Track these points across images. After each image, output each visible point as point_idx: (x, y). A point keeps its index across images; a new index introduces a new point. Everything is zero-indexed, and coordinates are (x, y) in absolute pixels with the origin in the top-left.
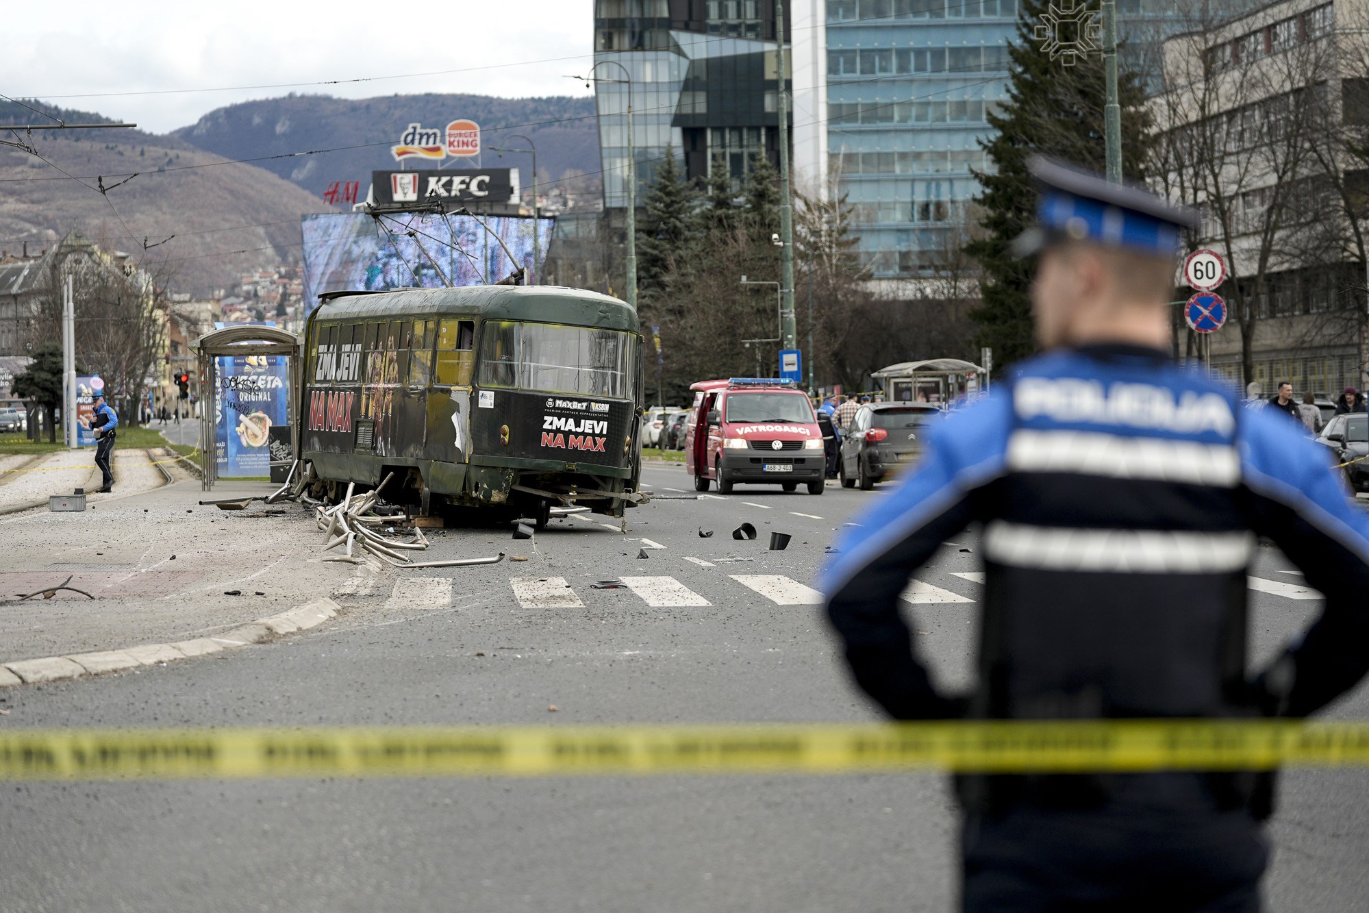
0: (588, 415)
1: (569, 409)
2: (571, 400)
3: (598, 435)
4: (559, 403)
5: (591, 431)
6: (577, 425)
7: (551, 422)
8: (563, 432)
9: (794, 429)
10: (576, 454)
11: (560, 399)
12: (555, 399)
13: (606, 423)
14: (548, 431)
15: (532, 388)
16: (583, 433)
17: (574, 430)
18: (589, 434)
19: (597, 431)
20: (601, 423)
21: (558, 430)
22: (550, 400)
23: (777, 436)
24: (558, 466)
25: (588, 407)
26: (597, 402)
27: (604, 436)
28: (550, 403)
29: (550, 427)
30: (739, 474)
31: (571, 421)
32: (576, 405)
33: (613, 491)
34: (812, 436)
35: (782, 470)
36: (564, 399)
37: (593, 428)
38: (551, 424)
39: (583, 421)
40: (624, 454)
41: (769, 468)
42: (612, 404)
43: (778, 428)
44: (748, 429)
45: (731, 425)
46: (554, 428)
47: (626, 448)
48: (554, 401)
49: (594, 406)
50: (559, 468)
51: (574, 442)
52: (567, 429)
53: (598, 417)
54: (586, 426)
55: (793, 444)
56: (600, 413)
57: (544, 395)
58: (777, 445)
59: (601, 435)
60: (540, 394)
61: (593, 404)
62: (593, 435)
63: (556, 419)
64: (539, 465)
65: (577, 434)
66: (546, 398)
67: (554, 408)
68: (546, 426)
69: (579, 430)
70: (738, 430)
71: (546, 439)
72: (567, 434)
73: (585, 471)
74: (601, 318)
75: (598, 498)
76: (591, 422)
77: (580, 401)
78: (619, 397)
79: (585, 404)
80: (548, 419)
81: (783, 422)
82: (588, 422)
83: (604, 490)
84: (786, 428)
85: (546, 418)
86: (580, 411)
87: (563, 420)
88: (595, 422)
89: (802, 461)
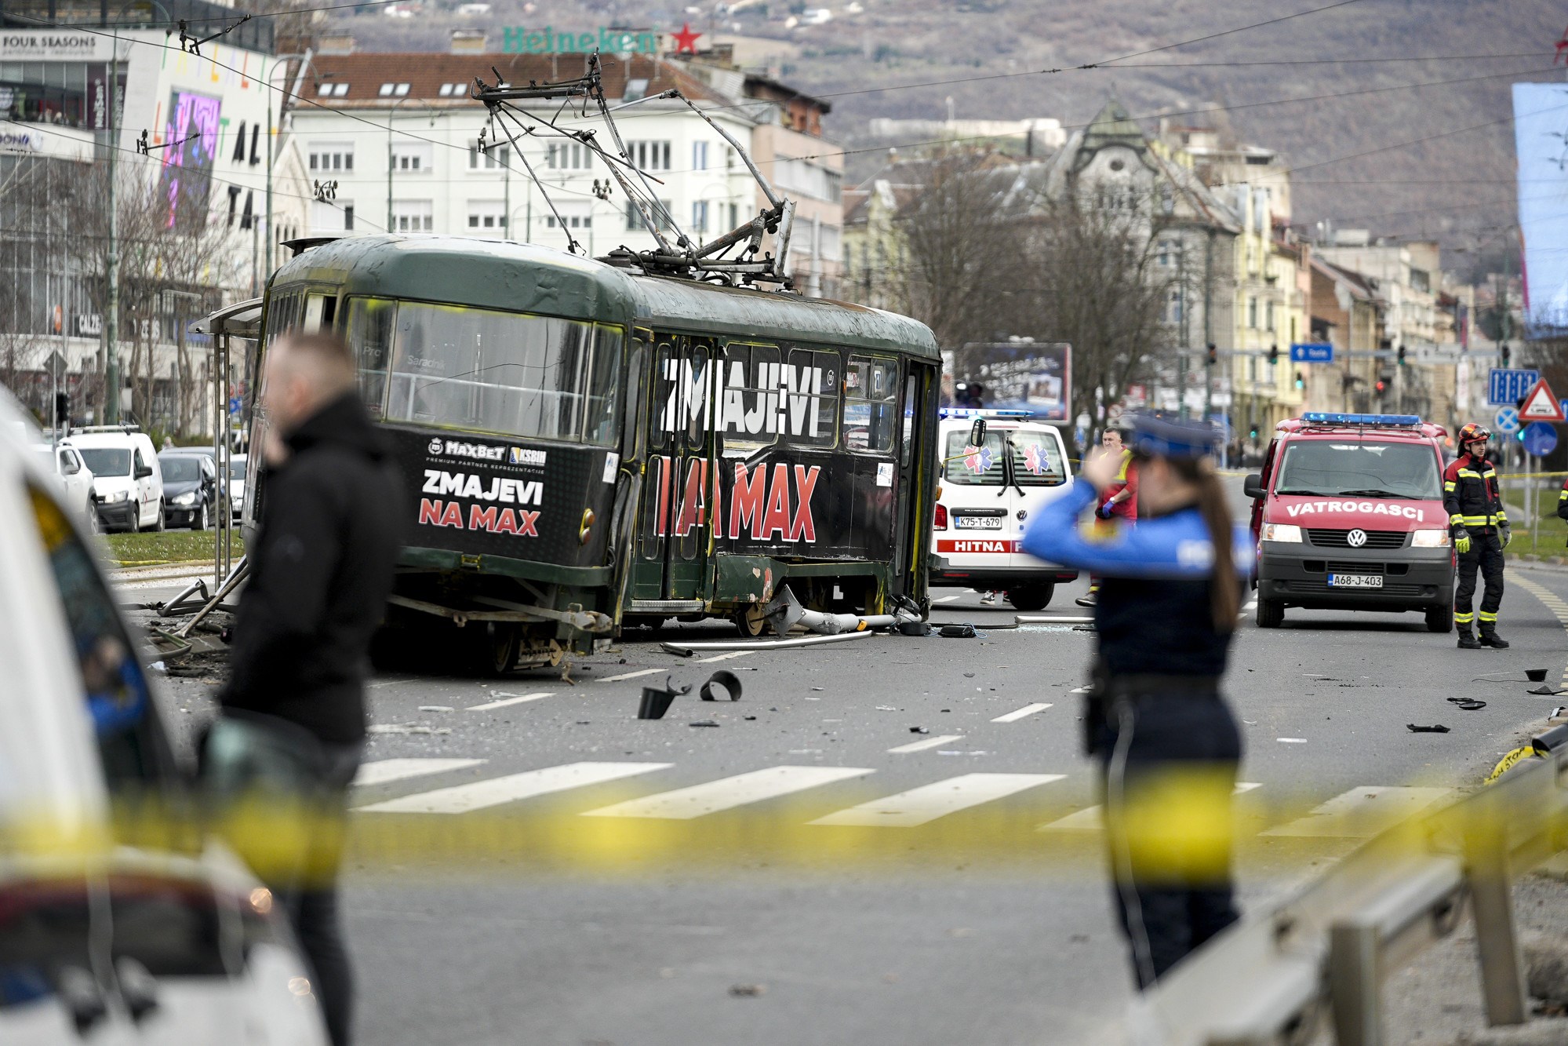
0: (506, 469)
1: (470, 459)
2: (475, 442)
3: (524, 507)
4: (452, 448)
5: (511, 499)
6: (486, 486)
7: (438, 482)
8: (460, 500)
9: (1395, 510)
10: (482, 540)
11: (454, 439)
12: (444, 440)
13: (539, 486)
14: (432, 497)
15: (409, 419)
16: (496, 503)
17: (479, 495)
18: (507, 505)
19: (524, 499)
20: (531, 485)
21: (450, 496)
22: (436, 441)
23: (1359, 522)
24: (445, 559)
25: (507, 455)
26: (522, 446)
27: (536, 508)
28: (435, 447)
29: (435, 490)
30: (1286, 591)
31: (474, 480)
32: (483, 452)
33: (556, 608)
34: (1429, 523)
35: (1363, 585)
36: (462, 441)
37: (516, 494)
38: (438, 484)
39: (496, 481)
40: (580, 542)
41: (1338, 580)
42: (551, 452)
43: (1366, 507)
44: (1307, 507)
45: (1284, 499)
46: (443, 492)
47: (584, 532)
48: (444, 444)
49: (519, 456)
50: (448, 563)
51: (479, 518)
52: (466, 494)
53: (526, 474)
54: (503, 489)
55: (1390, 537)
56: (529, 467)
57: (425, 432)
58: (1357, 538)
59: (530, 506)
60: (418, 430)
61: (515, 450)
62: (516, 505)
63: (446, 475)
64: (412, 556)
65: (484, 504)
66: (428, 439)
67: (443, 455)
68: (428, 488)
69: (490, 496)
70: (1290, 508)
71: (428, 512)
72: (466, 503)
73: (496, 570)
74: (542, 297)
75: (529, 620)
76: (512, 482)
77: (491, 444)
78: (574, 441)
79: (500, 451)
80: (432, 475)
81: (1380, 495)
82: (506, 482)
83: (543, 606)
84: (1381, 508)
85: (428, 473)
86: (491, 462)
87: (460, 477)
88: (520, 484)
89: (1400, 568)
